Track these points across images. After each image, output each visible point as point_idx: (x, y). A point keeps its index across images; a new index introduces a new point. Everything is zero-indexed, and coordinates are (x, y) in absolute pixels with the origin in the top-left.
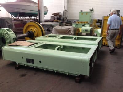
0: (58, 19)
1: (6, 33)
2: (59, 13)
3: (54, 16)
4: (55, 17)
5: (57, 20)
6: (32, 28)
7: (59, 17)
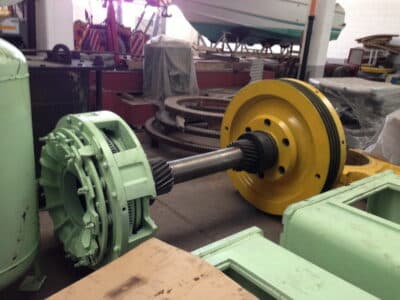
0: (381, 61)
1: (93, 158)
2: (389, 37)
3: (367, 50)
4: (368, 53)
5: (377, 66)
6: (272, 118)
7: (386, 54)
